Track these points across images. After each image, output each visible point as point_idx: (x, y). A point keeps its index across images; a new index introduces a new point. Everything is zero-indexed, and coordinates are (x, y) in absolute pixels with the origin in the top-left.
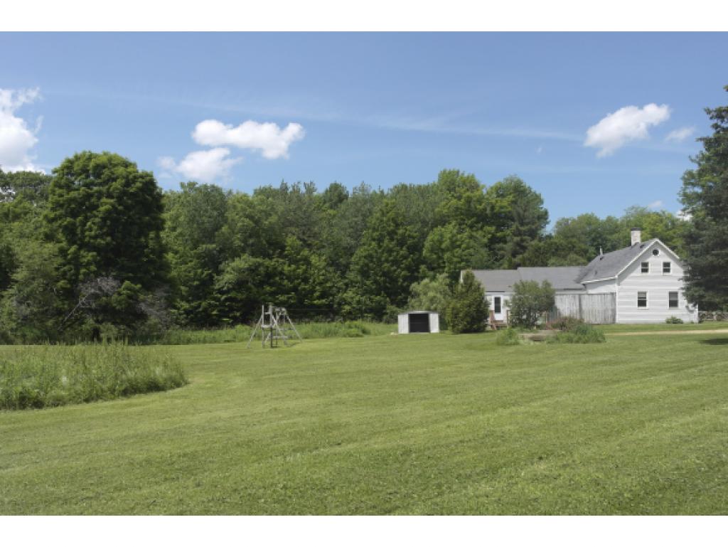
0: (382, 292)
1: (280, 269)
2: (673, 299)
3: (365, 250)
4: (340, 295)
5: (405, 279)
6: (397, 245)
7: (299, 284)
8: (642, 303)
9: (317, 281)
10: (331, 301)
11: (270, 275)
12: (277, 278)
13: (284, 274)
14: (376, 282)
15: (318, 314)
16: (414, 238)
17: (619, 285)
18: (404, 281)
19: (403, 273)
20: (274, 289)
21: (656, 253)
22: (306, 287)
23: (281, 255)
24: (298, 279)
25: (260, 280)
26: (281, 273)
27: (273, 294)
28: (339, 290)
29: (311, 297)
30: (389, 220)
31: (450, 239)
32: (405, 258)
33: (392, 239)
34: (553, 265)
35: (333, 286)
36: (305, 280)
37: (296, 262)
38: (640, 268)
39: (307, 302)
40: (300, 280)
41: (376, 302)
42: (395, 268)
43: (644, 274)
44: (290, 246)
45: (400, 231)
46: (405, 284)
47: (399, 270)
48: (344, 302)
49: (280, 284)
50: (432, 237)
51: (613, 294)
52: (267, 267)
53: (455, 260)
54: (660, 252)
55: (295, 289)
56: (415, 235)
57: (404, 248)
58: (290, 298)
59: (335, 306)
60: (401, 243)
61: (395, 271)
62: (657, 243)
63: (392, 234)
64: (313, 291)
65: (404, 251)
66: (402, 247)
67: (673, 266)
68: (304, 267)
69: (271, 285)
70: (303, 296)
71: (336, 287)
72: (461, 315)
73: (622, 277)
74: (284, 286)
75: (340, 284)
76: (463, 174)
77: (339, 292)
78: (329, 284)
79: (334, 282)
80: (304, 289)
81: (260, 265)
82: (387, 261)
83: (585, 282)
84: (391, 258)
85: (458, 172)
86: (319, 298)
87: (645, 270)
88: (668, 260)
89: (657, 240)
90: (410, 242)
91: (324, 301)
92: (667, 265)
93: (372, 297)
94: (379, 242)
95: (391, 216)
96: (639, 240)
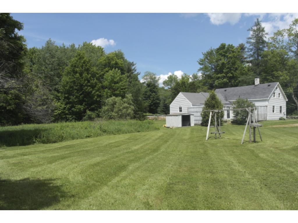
2: (281, 109)
6: (91, 77)
8: (273, 110)
14: (77, 97)
17: (268, 102)
18: (98, 97)
19: (97, 93)
33: (88, 74)
38: (273, 95)
41: (78, 109)
42: (92, 89)
43: (274, 98)
45: (91, 69)
47: (94, 91)
51: (266, 106)
54: (278, 88)
57: (95, 79)
60: (93, 76)
61: (92, 91)
62: (278, 84)
63: (87, 71)
67: (281, 94)
82: (86, 85)
84: (89, 84)
88: (280, 92)
90: (97, 75)
92: (279, 94)
93: (76, 106)
94: (81, 74)
95: (85, 60)
96: (259, 83)
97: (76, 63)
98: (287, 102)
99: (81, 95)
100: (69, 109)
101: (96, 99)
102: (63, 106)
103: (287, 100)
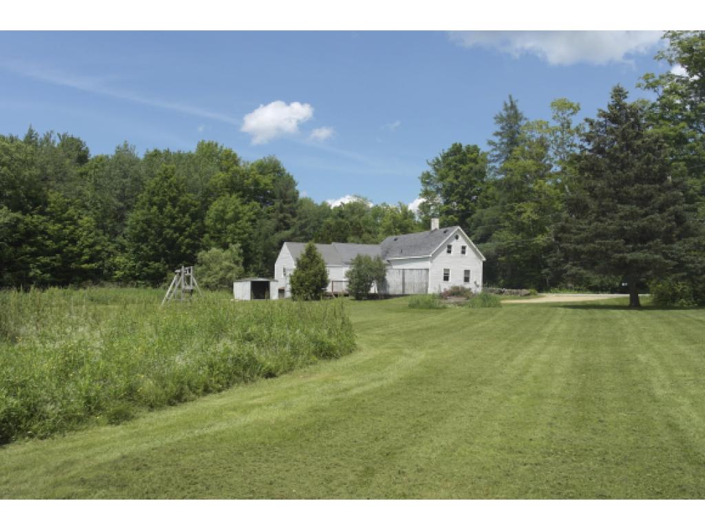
0: (163, 259)
1: (42, 227)
2: (467, 276)
3: (143, 214)
4: (111, 260)
5: (189, 246)
6: (179, 212)
7: (67, 245)
8: (446, 278)
9: (87, 243)
10: (101, 266)
11: (29, 234)
12: (39, 238)
13: (46, 234)
14: (154, 248)
15: (85, 279)
16: (196, 206)
17: (431, 262)
18: (187, 248)
19: (187, 240)
20: (34, 249)
21: (457, 238)
22: (75, 249)
23: (42, 213)
24: (64, 239)
25: (18, 239)
26: (43, 232)
27: (34, 255)
28: (110, 254)
29: (79, 260)
30: (170, 186)
31: (233, 210)
32: (188, 225)
33: (174, 206)
34: (353, 242)
35: (103, 250)
36: (74, 242)
37: (60, 221)
38: (446, 249)
39: (73, 265)
40: (67, 241)
41: (154, 269)
42: (177, 234)
43: (449, 255)
44: (55, 202)
45: (182, 199)
46: (189, 252)
47: (182, 238)
48: (116, 267)
49: (43, 245)
50: (215, 206)
51: (427, 270)
52: (27, 224)
53: (238, 231)
54: (460, 238)
55: (59, 251)
56: (197, 203)
57: (187, 215)
58: (54, 260)
59: (105, 271)
60: (184, 211)
61: (178, 238)
62: (459, 230)
63: (174, 201)
64: (80, 255)
65: (187, 219)
66: (184, 214)
67: (468, 249)
68: (72, 227)
69: (32, 245)
70: (69, 258)
71: (107, 252)
72: (307, 283)
73: (435, 256)
74: (47, 246)
75: (111, 248)
76: (222, 147)
77: (109, 257)
78: (98, 248)
79: (103, 246)
80: (72, 252)
81: (18, 220)
82: (169, 227)
83: (390, 259)
84: (174, 225)
85: (216, 145)
86: (87, 262)
87: (449, 252)
88: (465, 244)
89: (459, 228)
90: (193, 209)
91: (94, 265)
92: (464, 248)
93: (151, 263)
94: (161, 208)
95: (172, 182)
96: (437, 226)
97: (154, 188)
98: (484, 263)
99: (160, 243)
100: (140, 270)
101: (185, 251)
102: (131, 264)
103: (484, 259)
